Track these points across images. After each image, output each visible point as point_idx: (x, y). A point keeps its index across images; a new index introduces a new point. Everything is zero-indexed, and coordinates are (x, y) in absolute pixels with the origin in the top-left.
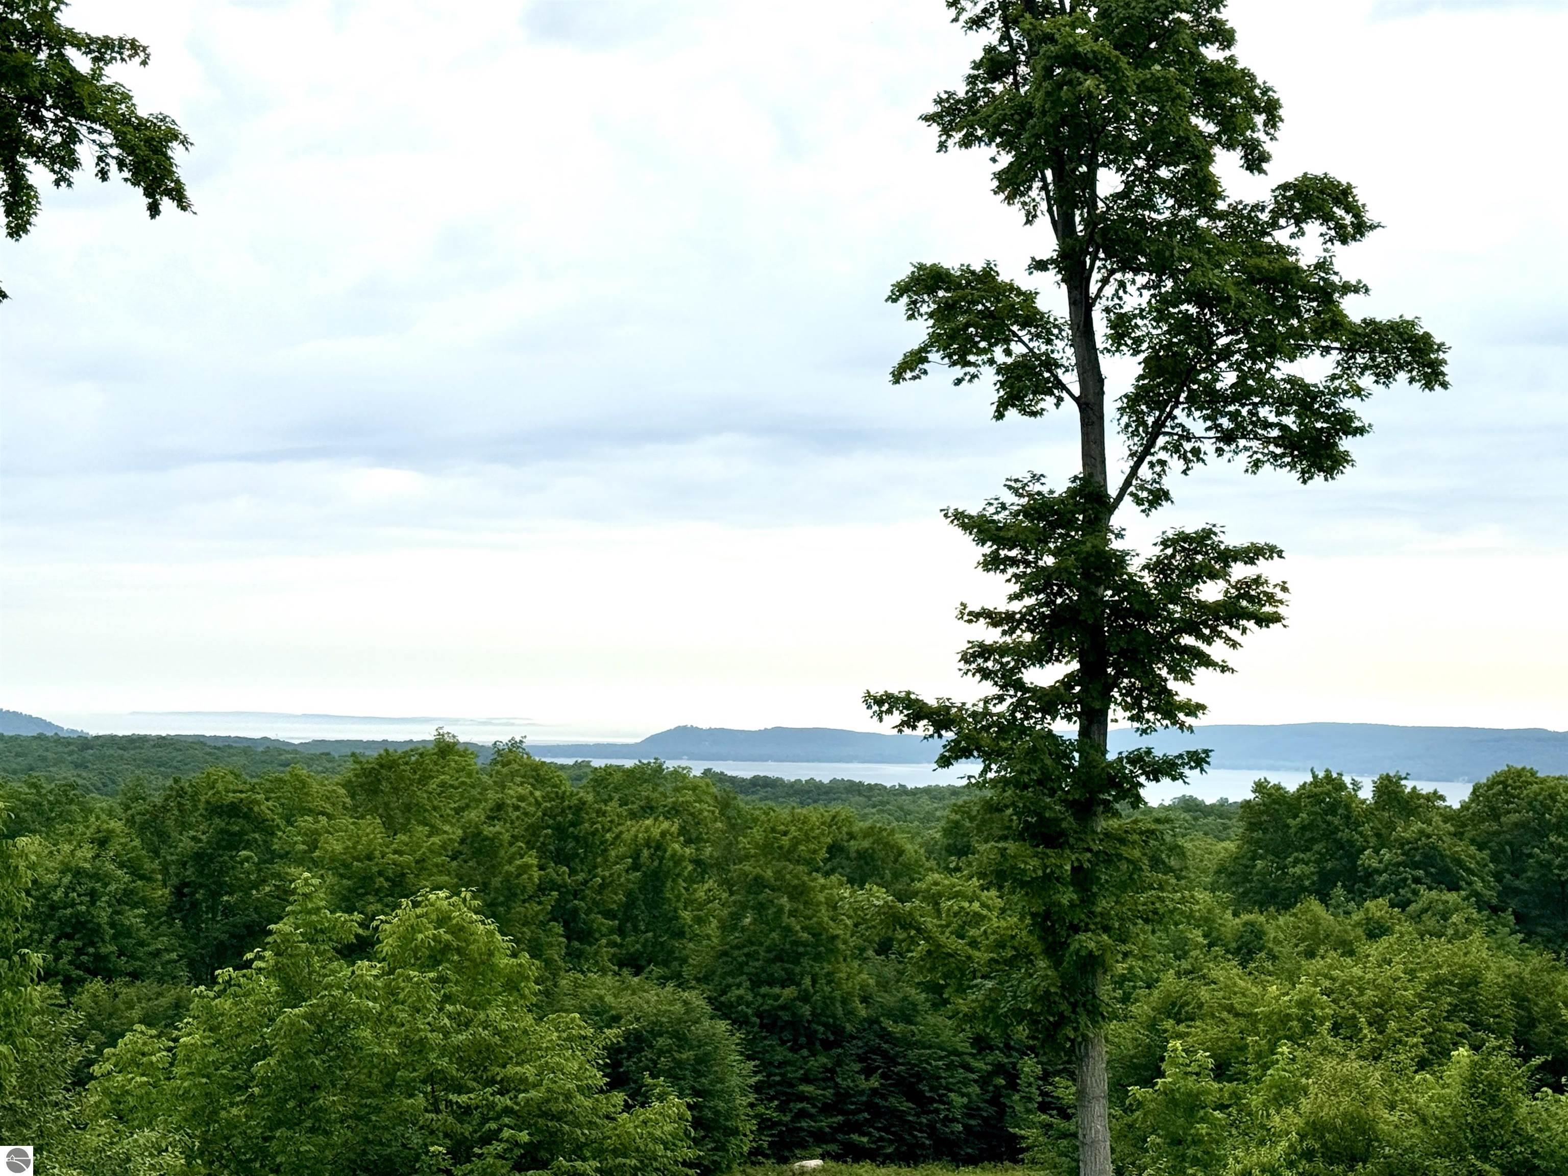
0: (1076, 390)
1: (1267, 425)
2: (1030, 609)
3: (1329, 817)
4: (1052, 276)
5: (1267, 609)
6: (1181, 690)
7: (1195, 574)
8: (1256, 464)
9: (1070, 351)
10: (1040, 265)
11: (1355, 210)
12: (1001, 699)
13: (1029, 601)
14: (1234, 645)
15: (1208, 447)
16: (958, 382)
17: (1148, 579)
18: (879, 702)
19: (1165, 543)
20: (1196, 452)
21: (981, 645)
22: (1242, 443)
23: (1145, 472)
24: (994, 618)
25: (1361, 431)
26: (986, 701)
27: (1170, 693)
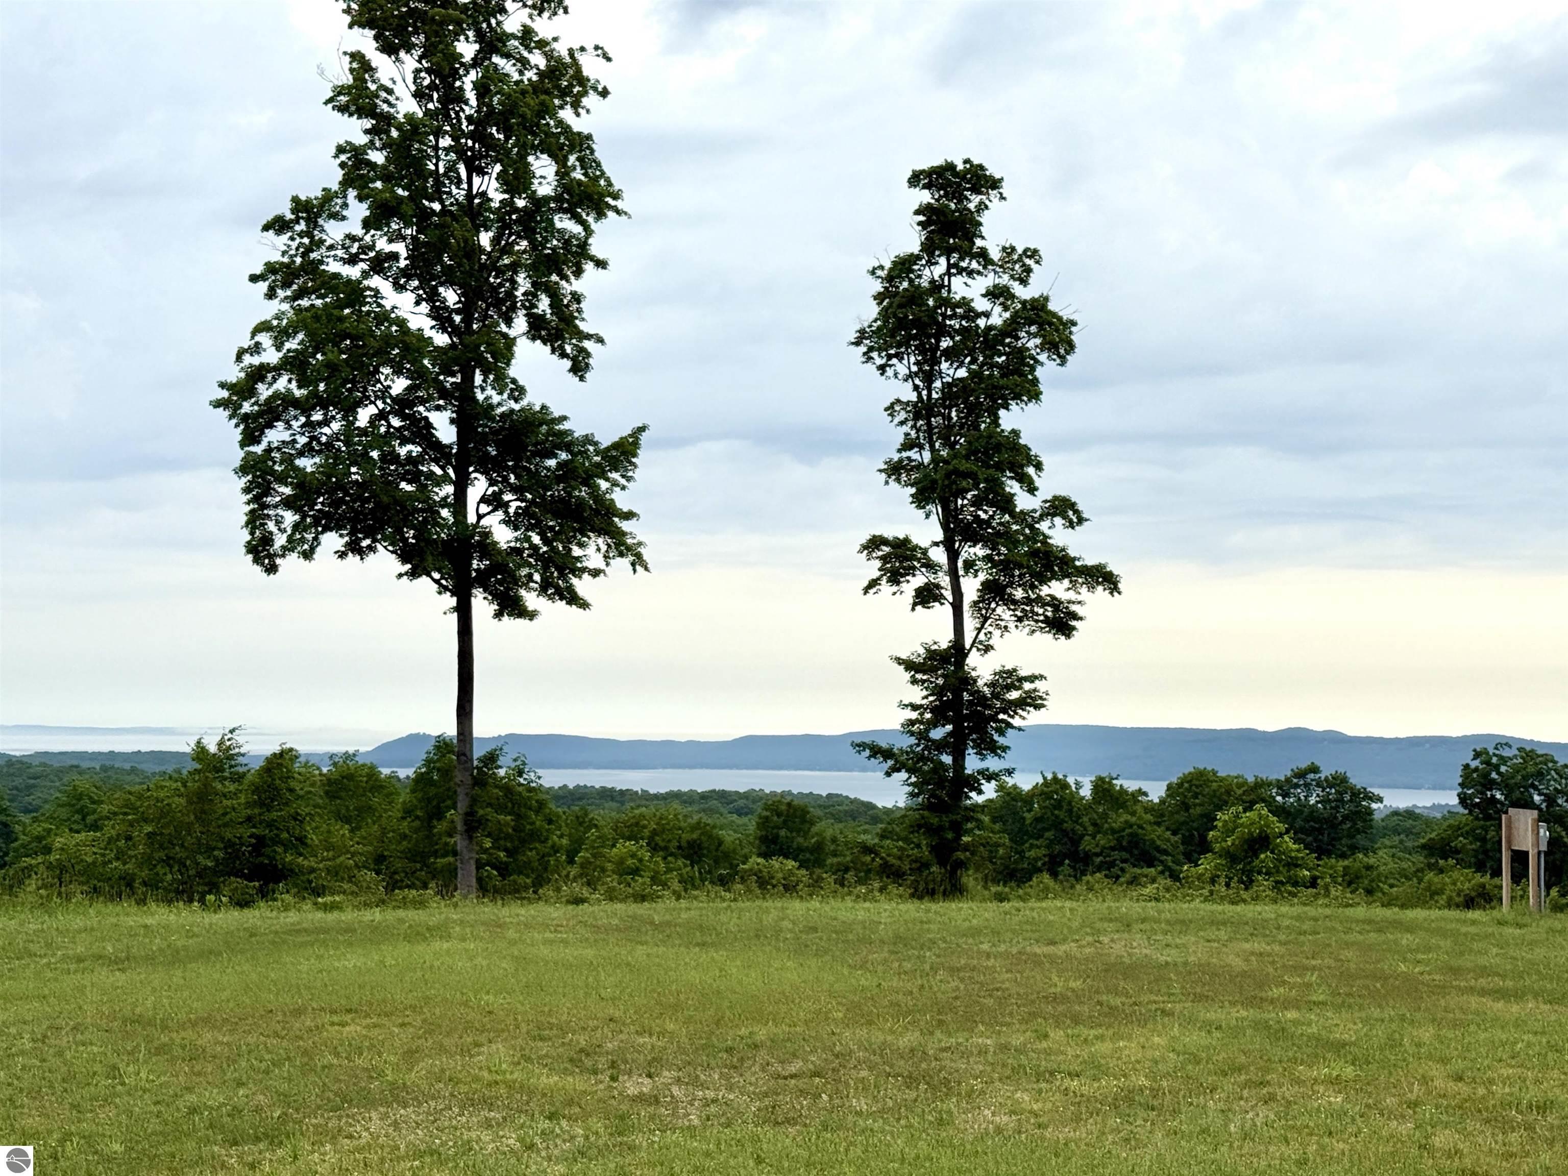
0: (951, 599)
1: (1037, 615)
2: (931, 702)
3: (1056, 812)
4: (941, 548)
5: (1040, 702)
6: (1001, 740)
7: (1009, 688)
8: (1033, 632)
9: (947, 579)
10: (936, 544)
11: (1076, 512)
12: (918, 745)
13: (931, 698)
14: (1024, 718)
15: (1011, 625)
16: (894, 594)
17: (986, 689)
18: (859, 745)
19: (995, 674)
20: (1006, 627)
21: (910, 720)
22: (1027, 623)
23: (982, 637)
24: (914, 707)
25: (1081, 619)
26: (911, 746)
27: (996, 742)
